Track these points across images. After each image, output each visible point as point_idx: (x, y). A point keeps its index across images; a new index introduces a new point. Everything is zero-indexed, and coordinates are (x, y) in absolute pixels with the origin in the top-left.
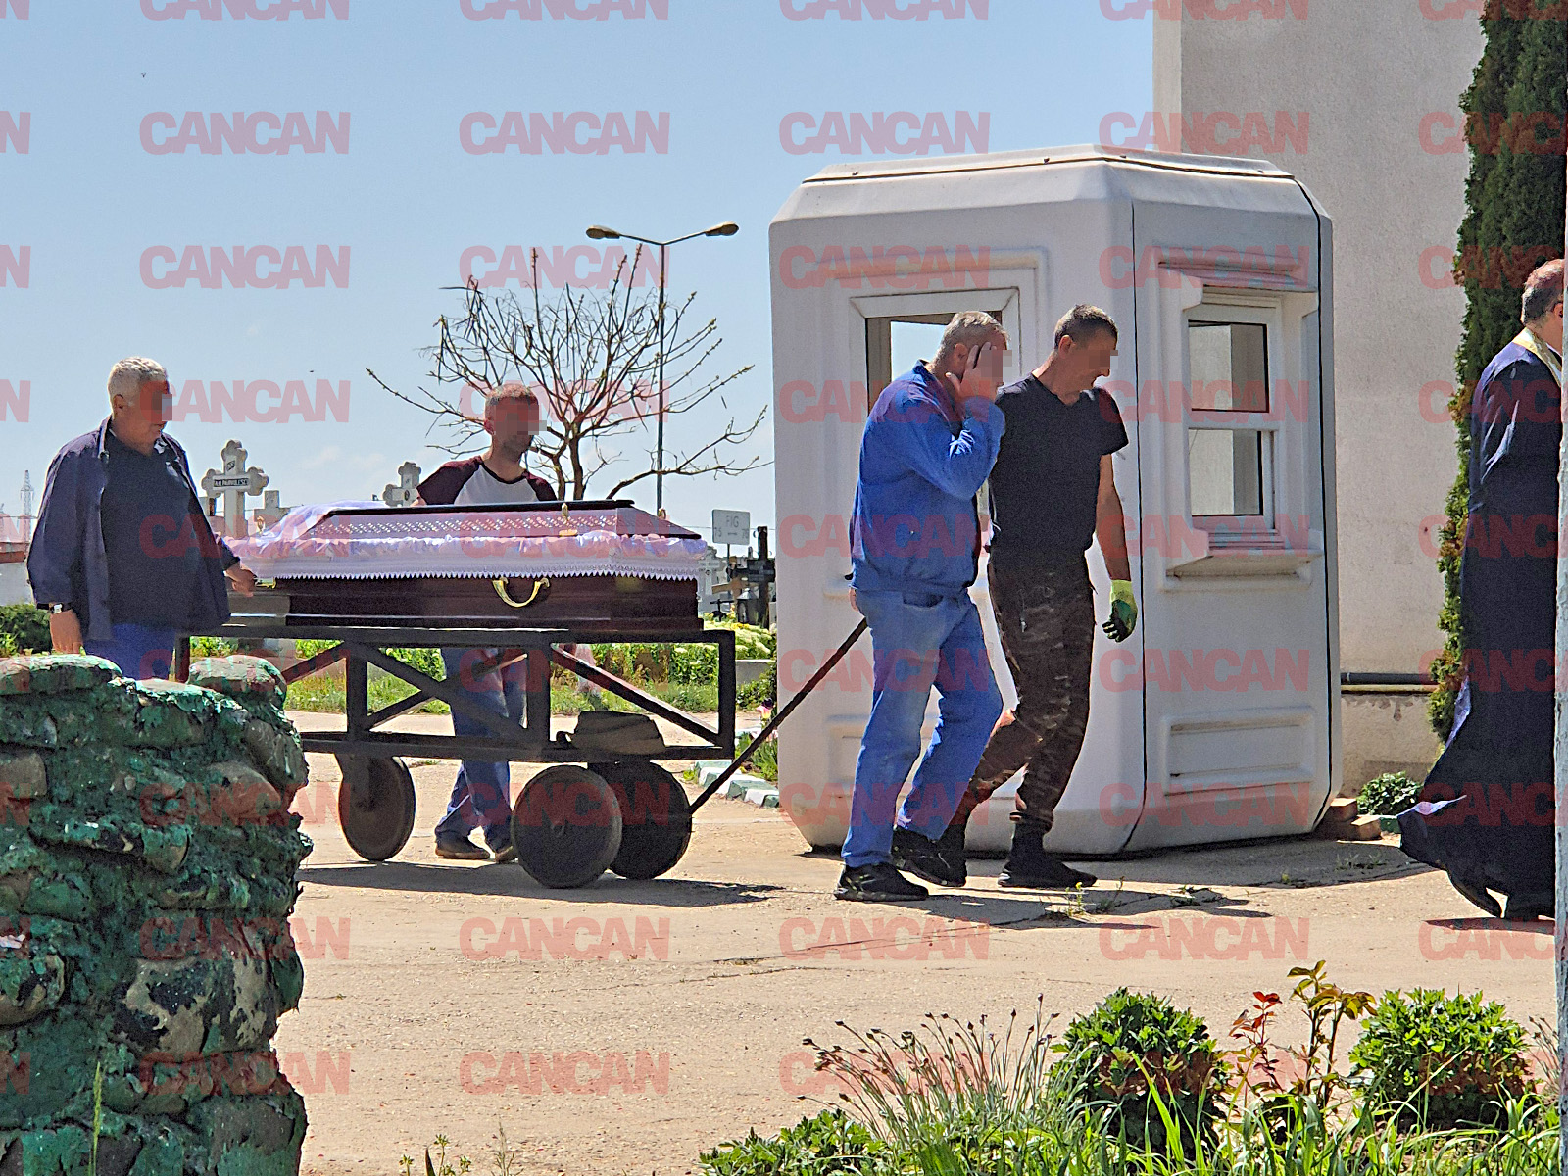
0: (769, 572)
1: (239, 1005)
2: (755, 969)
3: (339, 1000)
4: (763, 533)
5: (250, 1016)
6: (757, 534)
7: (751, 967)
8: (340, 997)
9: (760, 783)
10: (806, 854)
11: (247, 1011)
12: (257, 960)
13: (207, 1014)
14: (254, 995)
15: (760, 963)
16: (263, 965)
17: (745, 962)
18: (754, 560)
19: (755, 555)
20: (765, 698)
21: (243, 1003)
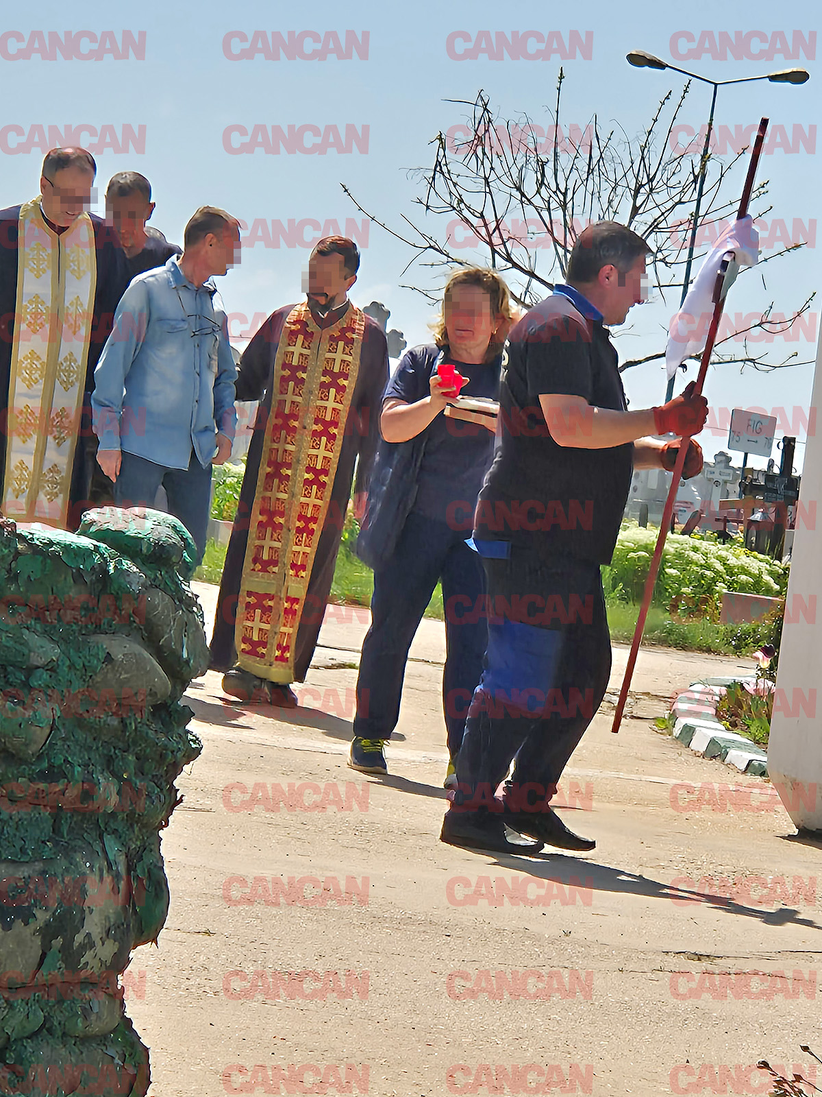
0: (790, 493)
1: (87, 928)
2: (710, 968)
3: (206, 937)
4: (789, 445)
5: (98, 943)
6: (781, 445)
7: (705, 965)
8: (208, 933)
9: (746, 745)
10: (790, 838)
11: (96, 938)
12: (117, 876)
13: (48, 933)
14: (107, 918)
15: (718, 961)
16: (122, 885)
17: (699, 957)
18: (775, 475)
19: (776, 470)
20: (765, 644)
21: (93, 926)
